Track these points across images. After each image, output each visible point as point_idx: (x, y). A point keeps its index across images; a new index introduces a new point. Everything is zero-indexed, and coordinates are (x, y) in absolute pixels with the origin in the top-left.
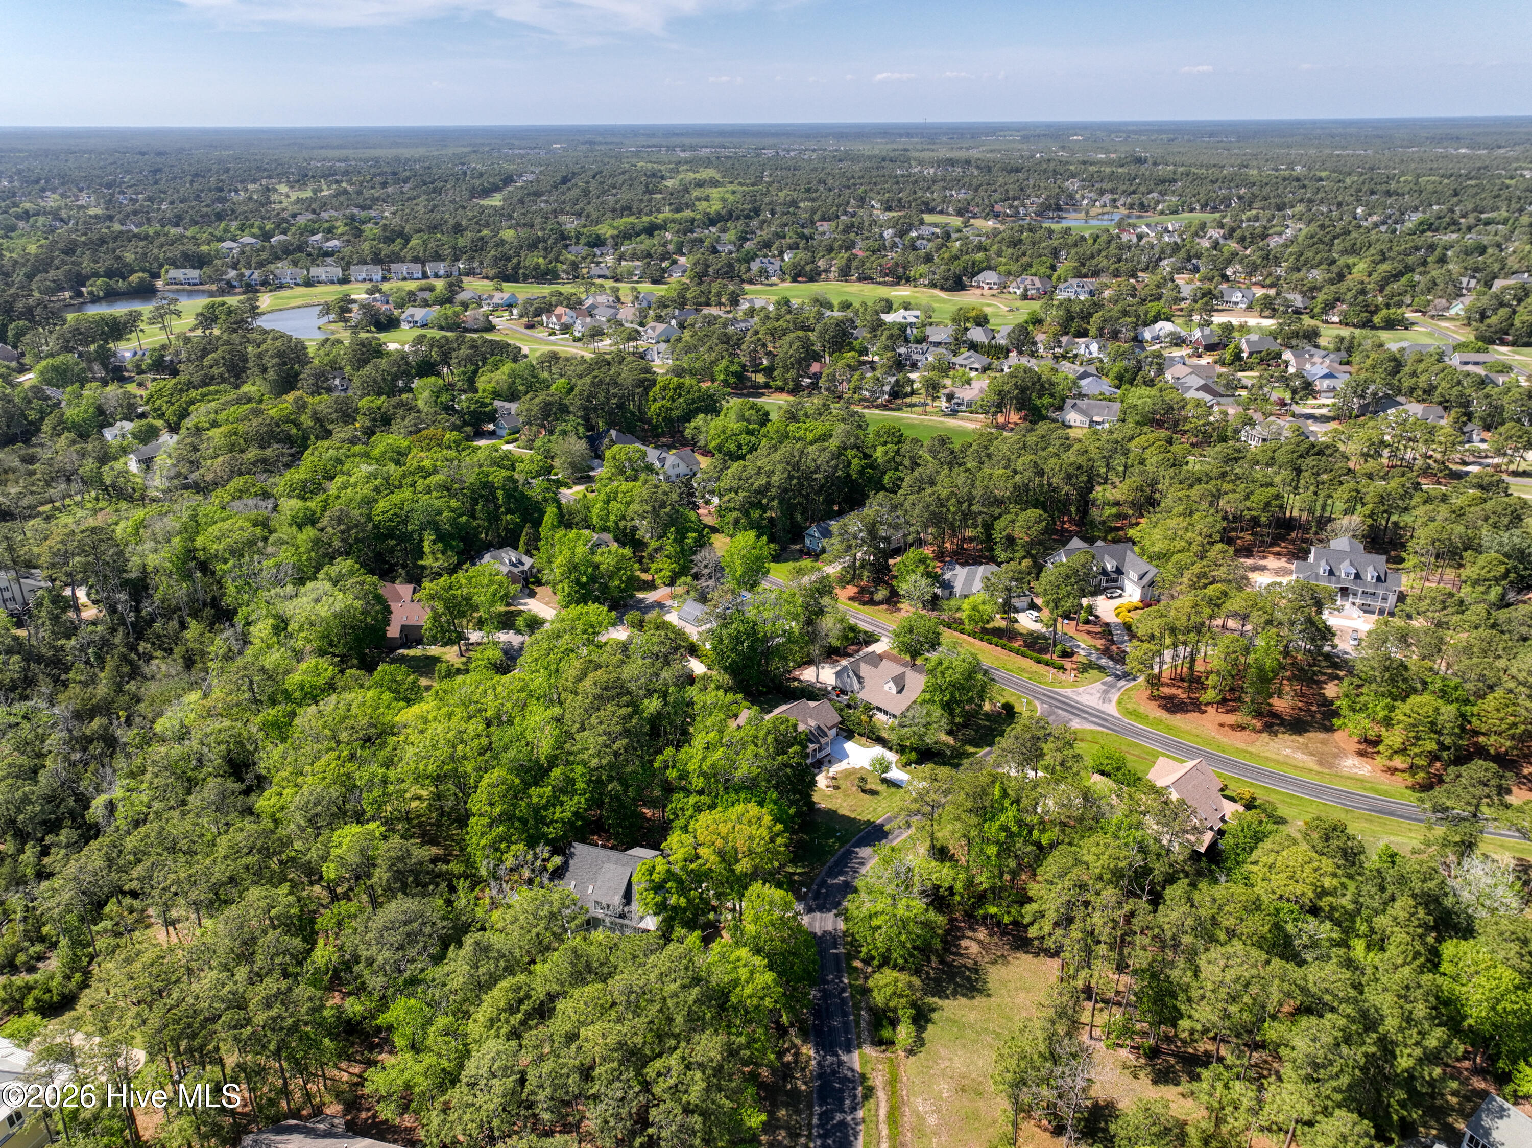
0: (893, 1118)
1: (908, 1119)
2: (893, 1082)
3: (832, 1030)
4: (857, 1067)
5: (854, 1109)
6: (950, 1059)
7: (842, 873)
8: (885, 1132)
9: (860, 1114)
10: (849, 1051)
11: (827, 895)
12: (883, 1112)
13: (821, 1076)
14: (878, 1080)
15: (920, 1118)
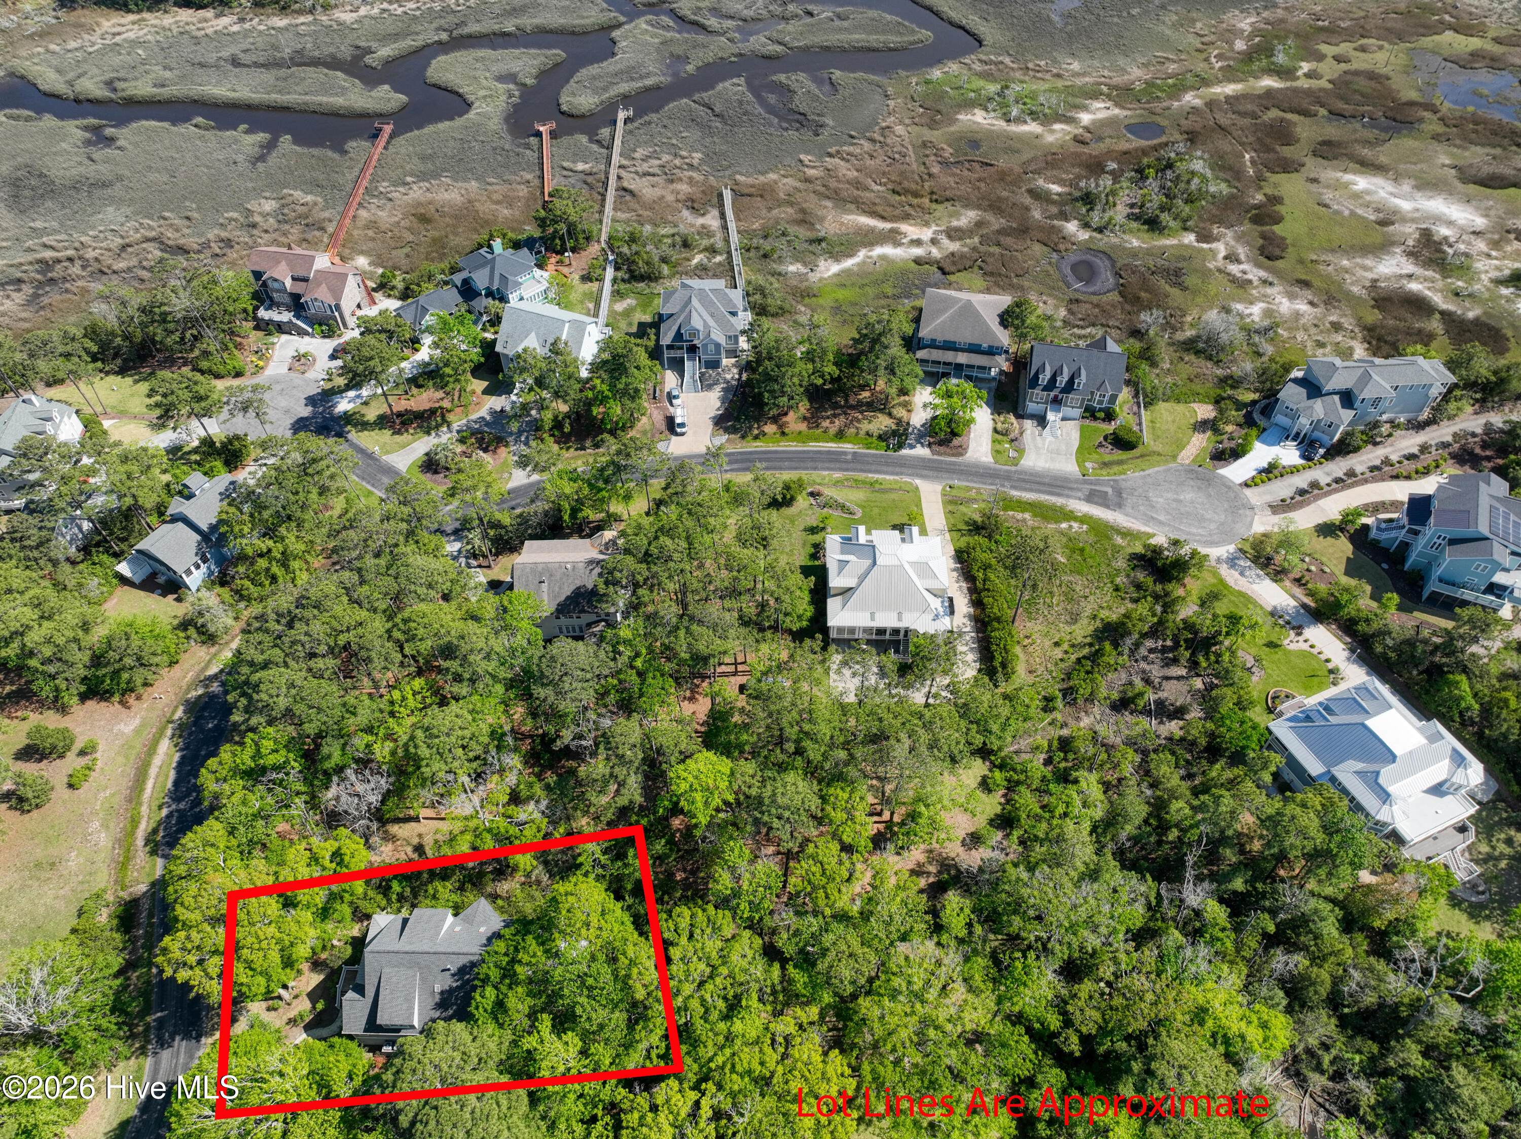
1: (120, 824)
2: (125, 864)
4: (159, 862)
5: (169, 816)
8: (144, 808)
9: (165, 812)
12: (142, 825)
14: (140, 856)
15: (106, 826)
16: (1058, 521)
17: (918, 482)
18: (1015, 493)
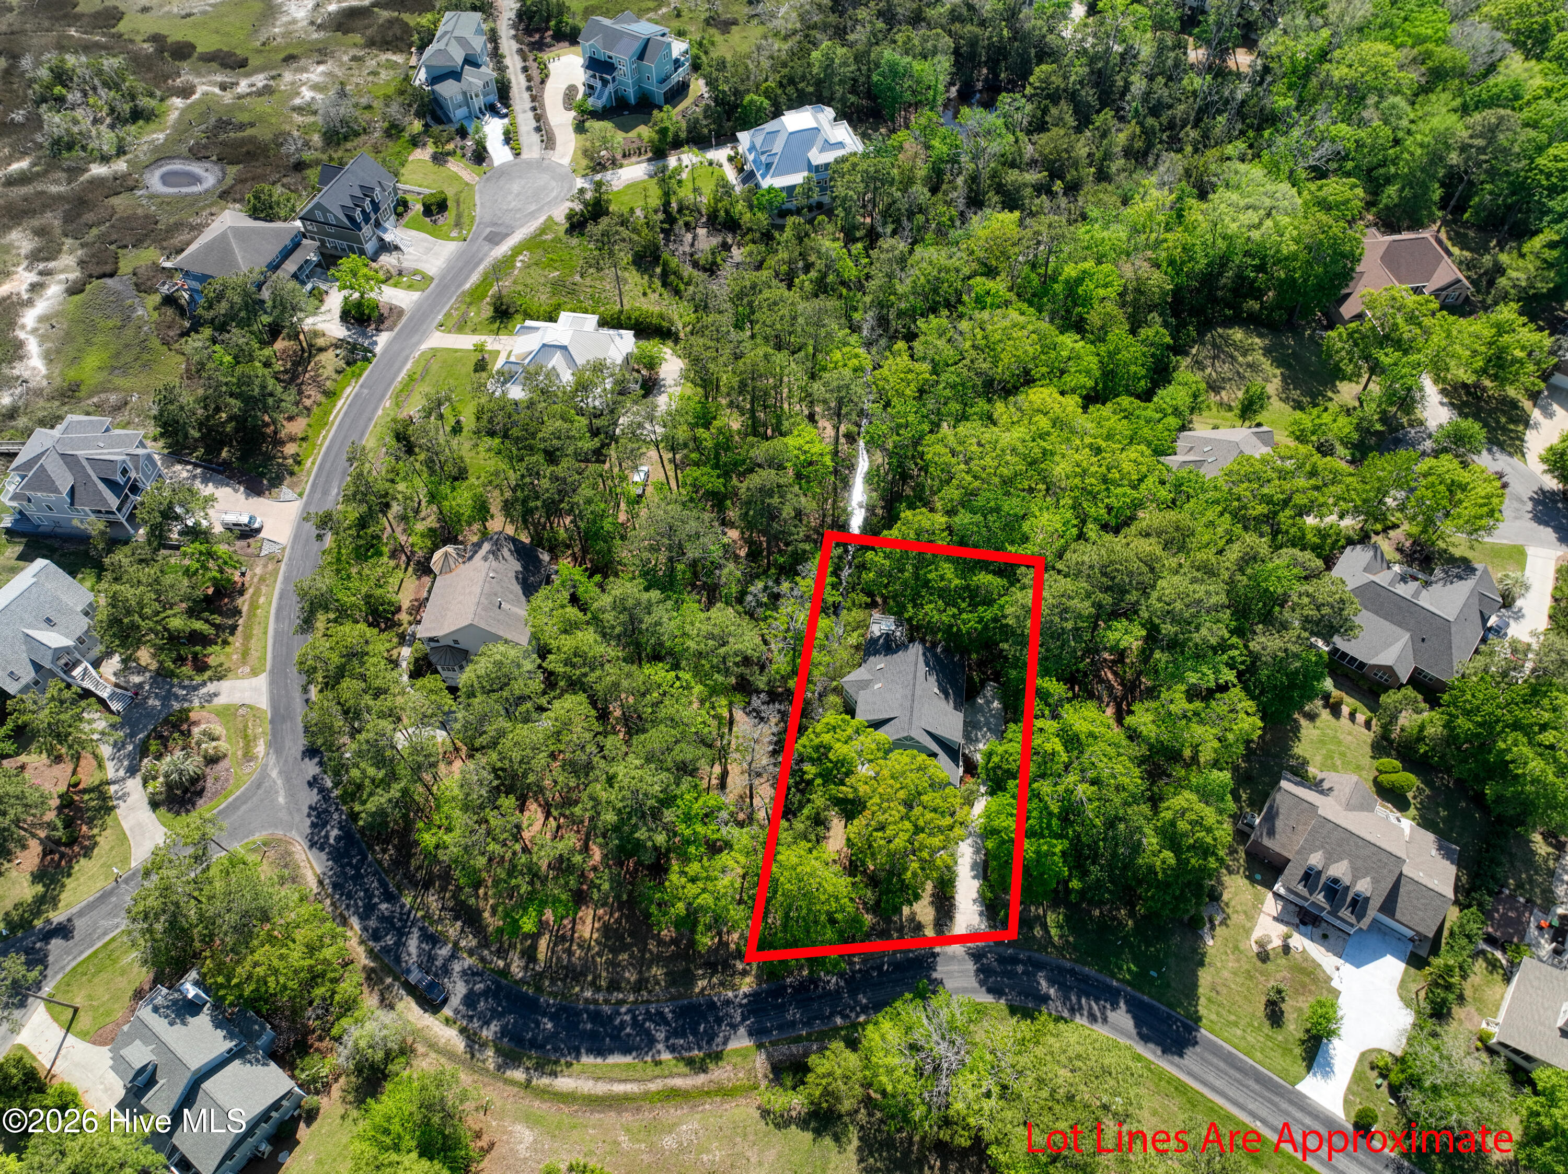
0: (672, 1095)
1: (671, 1113)
2: (725, 1092)
3: (782, 1008)
4: (732, 1045)
5: (672, 1049)
6: (760, 1164)
7: (1065, 990)
8: (653, 1087)
9: (666, 1056)
10: (750, 1034)
11: (1012, 975)
12: (678, 1082)
13: (712, 1005)
14: (720, 1074)
15: (671, 1128)
16: (514, 267)
17: (424, 347)
18: (467, 286)
